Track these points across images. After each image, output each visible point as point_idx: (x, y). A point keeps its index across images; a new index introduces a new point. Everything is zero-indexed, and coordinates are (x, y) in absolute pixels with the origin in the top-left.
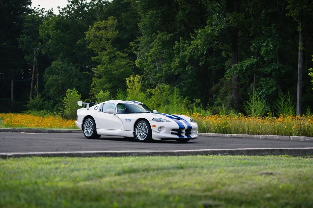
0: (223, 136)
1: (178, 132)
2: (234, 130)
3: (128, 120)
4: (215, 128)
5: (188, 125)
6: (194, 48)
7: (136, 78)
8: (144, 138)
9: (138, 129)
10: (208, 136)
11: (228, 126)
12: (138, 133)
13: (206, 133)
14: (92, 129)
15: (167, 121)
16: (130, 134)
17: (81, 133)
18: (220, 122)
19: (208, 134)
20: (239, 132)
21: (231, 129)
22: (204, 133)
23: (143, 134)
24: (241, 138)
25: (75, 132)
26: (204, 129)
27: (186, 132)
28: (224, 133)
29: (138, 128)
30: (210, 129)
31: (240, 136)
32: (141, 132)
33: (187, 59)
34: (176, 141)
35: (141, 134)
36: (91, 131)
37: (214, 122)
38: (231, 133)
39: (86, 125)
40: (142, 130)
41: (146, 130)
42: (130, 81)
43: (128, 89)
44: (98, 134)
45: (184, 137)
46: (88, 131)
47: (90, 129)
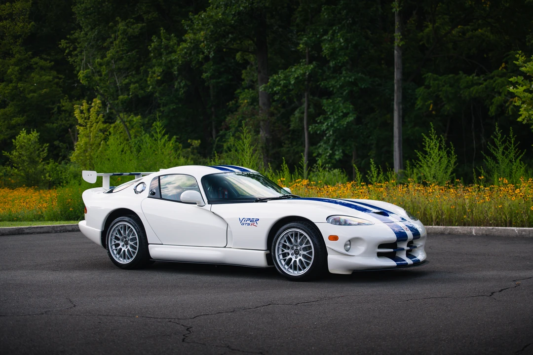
1: (392, 250)
3: (249, 222)
5: (412, 229)
6: (190, 47)
8: (301, 270)
9: (282, 246)
12: (281, 257)
14: (136, 244)
16: (258, 258)
23: (298, 260)
27: (409, 248)
32: (292, 255)
33: (176, 68)
35: (291, 259)
36: (131, 249)
40: (293, 248)
41: (307, 248)
42: (82, 112)
43: (78, 127)
44: (152, 259)
45: (404, 261)
46: (121, 249)
47: (126, 244)
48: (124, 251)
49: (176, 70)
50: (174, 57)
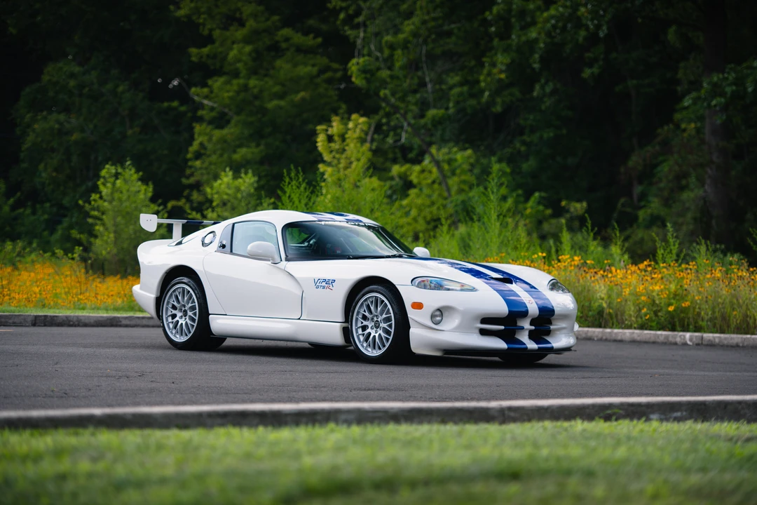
0: (671, 339)
1: (503, 327)
2: (710, 320)
3: (324, 284)
4: (640, 310)
5: (540, 302)
6: (562, 15)
7: (351, 125)
8: (380, 349)
9: (360, 316)
10: (615, 341)
11: (687, 304)
12: (360, 331)
13: (608, 330)
14: (195, 314)
15: (464, 288)
16: (331, 333)
17: (153, 326)
18: (657, 288)
19: (616, 334)
20: (729, 326)
21: (699, 314)
22: (600, 326)
23: (377, 335)
24: (736, 347)
25: (133, 323)
26: (601, 312)
27: (533, 328)
28: (673, 329)
29: (358, 313)
30: (623, 313)
31: (735, 342)
32: (372, 328)
33: (537, 56)
34: (497, 359)
35: (370, 334)
36: (189, 322)
37: (635, 288)
38: (698, 329)
39: (170, 300)
40: (372, 319)
41: (388, 320)
42: (330, 139)
43: (321, 167)
44: (214, 335)
45: (525, 344)
46: (178, 321)
47: (185, 313)
48: (182, 324)
49: (538, 60)
50: (533, 34)
